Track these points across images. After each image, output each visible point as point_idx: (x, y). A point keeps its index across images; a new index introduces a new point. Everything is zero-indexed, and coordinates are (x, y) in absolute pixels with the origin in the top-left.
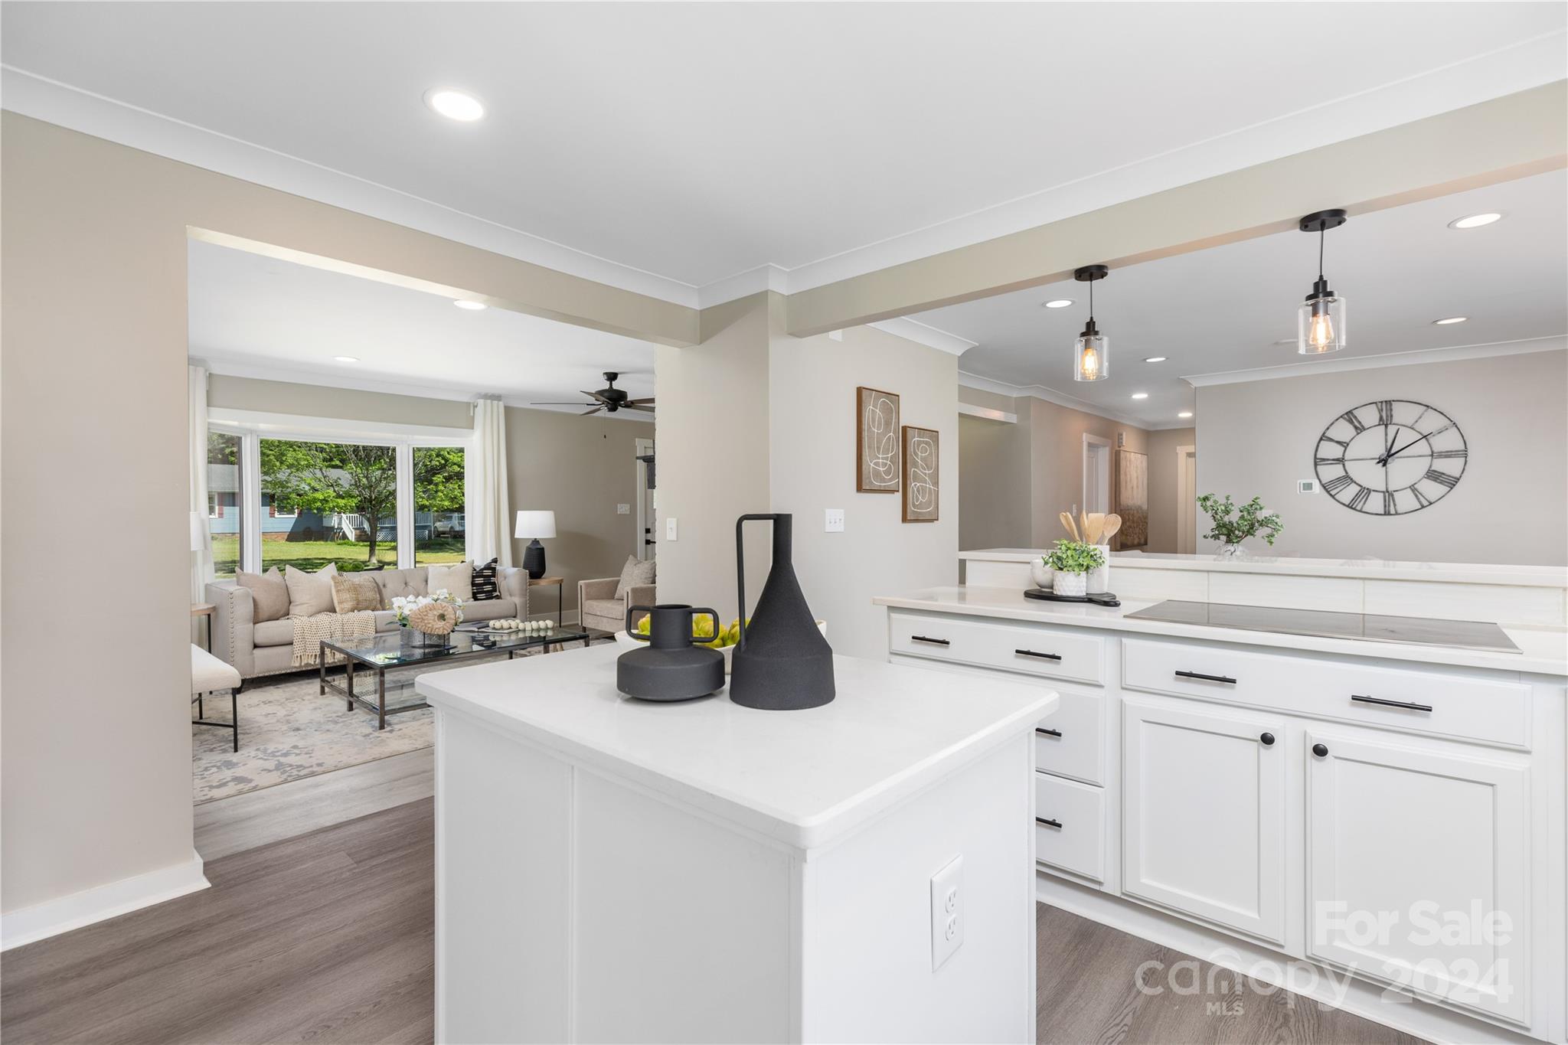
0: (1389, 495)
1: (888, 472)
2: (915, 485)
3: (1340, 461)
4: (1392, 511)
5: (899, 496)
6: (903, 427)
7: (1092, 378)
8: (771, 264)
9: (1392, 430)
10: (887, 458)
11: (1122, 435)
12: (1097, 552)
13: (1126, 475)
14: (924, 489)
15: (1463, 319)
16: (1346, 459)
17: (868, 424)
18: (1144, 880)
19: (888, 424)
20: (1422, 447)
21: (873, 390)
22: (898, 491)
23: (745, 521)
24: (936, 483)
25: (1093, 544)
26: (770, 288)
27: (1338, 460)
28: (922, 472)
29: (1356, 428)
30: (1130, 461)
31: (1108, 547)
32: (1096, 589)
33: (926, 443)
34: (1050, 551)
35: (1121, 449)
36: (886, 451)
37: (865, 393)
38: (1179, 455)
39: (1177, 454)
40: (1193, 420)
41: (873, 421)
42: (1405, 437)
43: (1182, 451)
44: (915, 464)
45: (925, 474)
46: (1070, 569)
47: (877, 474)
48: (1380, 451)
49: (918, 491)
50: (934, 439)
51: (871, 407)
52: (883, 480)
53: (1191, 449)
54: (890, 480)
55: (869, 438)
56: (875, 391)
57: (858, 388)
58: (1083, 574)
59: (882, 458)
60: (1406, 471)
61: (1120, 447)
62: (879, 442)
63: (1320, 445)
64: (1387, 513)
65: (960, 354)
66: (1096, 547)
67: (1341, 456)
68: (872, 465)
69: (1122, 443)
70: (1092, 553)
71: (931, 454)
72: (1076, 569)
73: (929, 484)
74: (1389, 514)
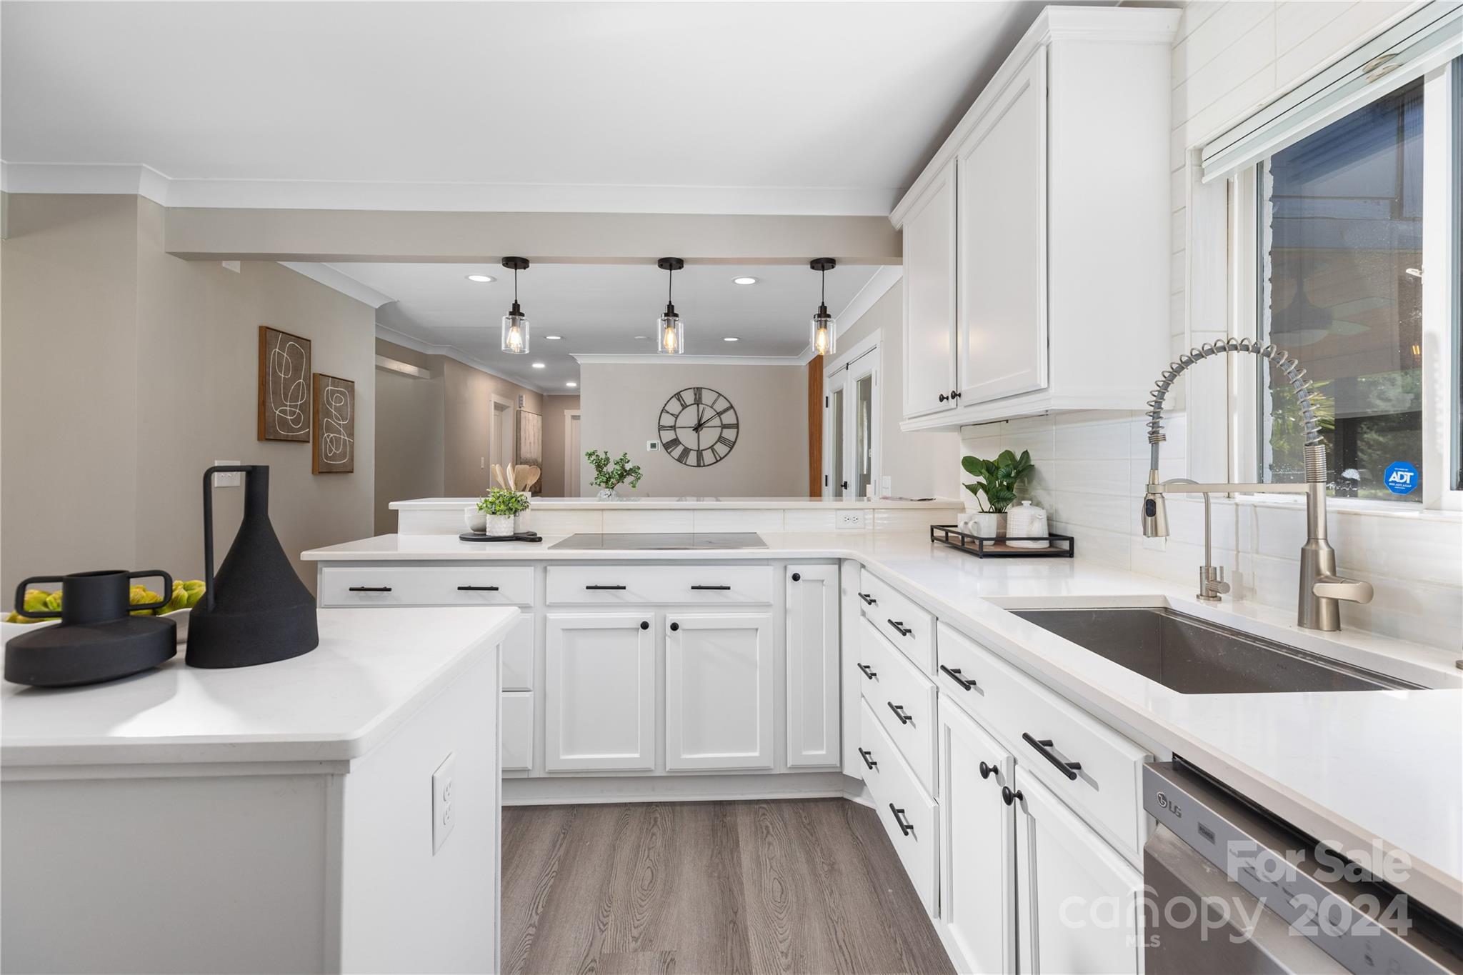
0: (700, 453)
1: (296, 421)
2: (328, 436)
3: (673, 428)
4: (702, 465)
5: (309, 446)
6: (314, 374)
7: (517, 351)
8: (144, 165)
9: (701, 407)
10: (295, 406)
11: (522, 397)
12: (523, 498)
13: (525, 433)
14: (338, 440)
15: (736, 339)
16: (677, 426)
17: (274, 368)
18: (563, 757)
19: (297, 370)
20: (716, 422)
21: (280, 332)
22: (308, 442)
23: (216, 473)
24: (351, 435)
25: (520, 491)
26: (140, 193)
27: (671, 427)
28: (336, 423)
29: (682, 405)
30: (529, 420)
31: (530, 493)
32: (523, 529)
33: (341, 393)
34: (483, 499)
35: (522, 409)
36: (295, 399)
37: (269, 333)
38: (566, 417)
39: (564, 416)
40: (578, 389)
41: (280, 365)
42: (708, 413)
43: (568, 413)
44: (328, 414)
45: (340, 425)
46: (502, 513)
47: (283, 423)
48: (694, 422)
49: (332, 441)
50: (350, 389)
51: (277, 350)
52: (292, 430)
53: (575, 412)
54: (299, 430)
55: (274, 383)
56: (283, 333)
57: (261, 328)
58: (512, 516)
59: (290, 406)
60: (709, 436)
61: (520, 407)
62: (286, 388)
63: (662, 416)
64: (699, 466)
65: (377, 307)
66: (521, 493)
67: (673, 424)
68: (277, 412)
69: (522, 404)
70: (519, 499)
71: (346, 404)
72: (507, 512)
73: (344, 436)
74: (700, 466)
